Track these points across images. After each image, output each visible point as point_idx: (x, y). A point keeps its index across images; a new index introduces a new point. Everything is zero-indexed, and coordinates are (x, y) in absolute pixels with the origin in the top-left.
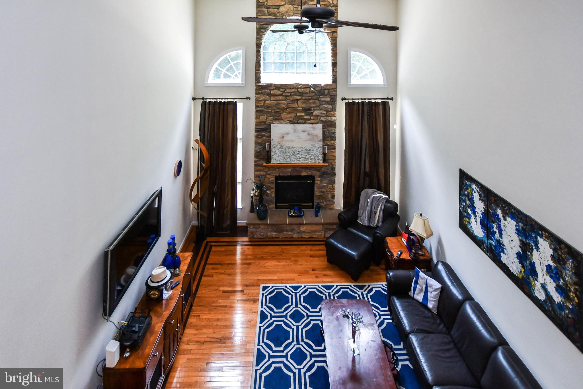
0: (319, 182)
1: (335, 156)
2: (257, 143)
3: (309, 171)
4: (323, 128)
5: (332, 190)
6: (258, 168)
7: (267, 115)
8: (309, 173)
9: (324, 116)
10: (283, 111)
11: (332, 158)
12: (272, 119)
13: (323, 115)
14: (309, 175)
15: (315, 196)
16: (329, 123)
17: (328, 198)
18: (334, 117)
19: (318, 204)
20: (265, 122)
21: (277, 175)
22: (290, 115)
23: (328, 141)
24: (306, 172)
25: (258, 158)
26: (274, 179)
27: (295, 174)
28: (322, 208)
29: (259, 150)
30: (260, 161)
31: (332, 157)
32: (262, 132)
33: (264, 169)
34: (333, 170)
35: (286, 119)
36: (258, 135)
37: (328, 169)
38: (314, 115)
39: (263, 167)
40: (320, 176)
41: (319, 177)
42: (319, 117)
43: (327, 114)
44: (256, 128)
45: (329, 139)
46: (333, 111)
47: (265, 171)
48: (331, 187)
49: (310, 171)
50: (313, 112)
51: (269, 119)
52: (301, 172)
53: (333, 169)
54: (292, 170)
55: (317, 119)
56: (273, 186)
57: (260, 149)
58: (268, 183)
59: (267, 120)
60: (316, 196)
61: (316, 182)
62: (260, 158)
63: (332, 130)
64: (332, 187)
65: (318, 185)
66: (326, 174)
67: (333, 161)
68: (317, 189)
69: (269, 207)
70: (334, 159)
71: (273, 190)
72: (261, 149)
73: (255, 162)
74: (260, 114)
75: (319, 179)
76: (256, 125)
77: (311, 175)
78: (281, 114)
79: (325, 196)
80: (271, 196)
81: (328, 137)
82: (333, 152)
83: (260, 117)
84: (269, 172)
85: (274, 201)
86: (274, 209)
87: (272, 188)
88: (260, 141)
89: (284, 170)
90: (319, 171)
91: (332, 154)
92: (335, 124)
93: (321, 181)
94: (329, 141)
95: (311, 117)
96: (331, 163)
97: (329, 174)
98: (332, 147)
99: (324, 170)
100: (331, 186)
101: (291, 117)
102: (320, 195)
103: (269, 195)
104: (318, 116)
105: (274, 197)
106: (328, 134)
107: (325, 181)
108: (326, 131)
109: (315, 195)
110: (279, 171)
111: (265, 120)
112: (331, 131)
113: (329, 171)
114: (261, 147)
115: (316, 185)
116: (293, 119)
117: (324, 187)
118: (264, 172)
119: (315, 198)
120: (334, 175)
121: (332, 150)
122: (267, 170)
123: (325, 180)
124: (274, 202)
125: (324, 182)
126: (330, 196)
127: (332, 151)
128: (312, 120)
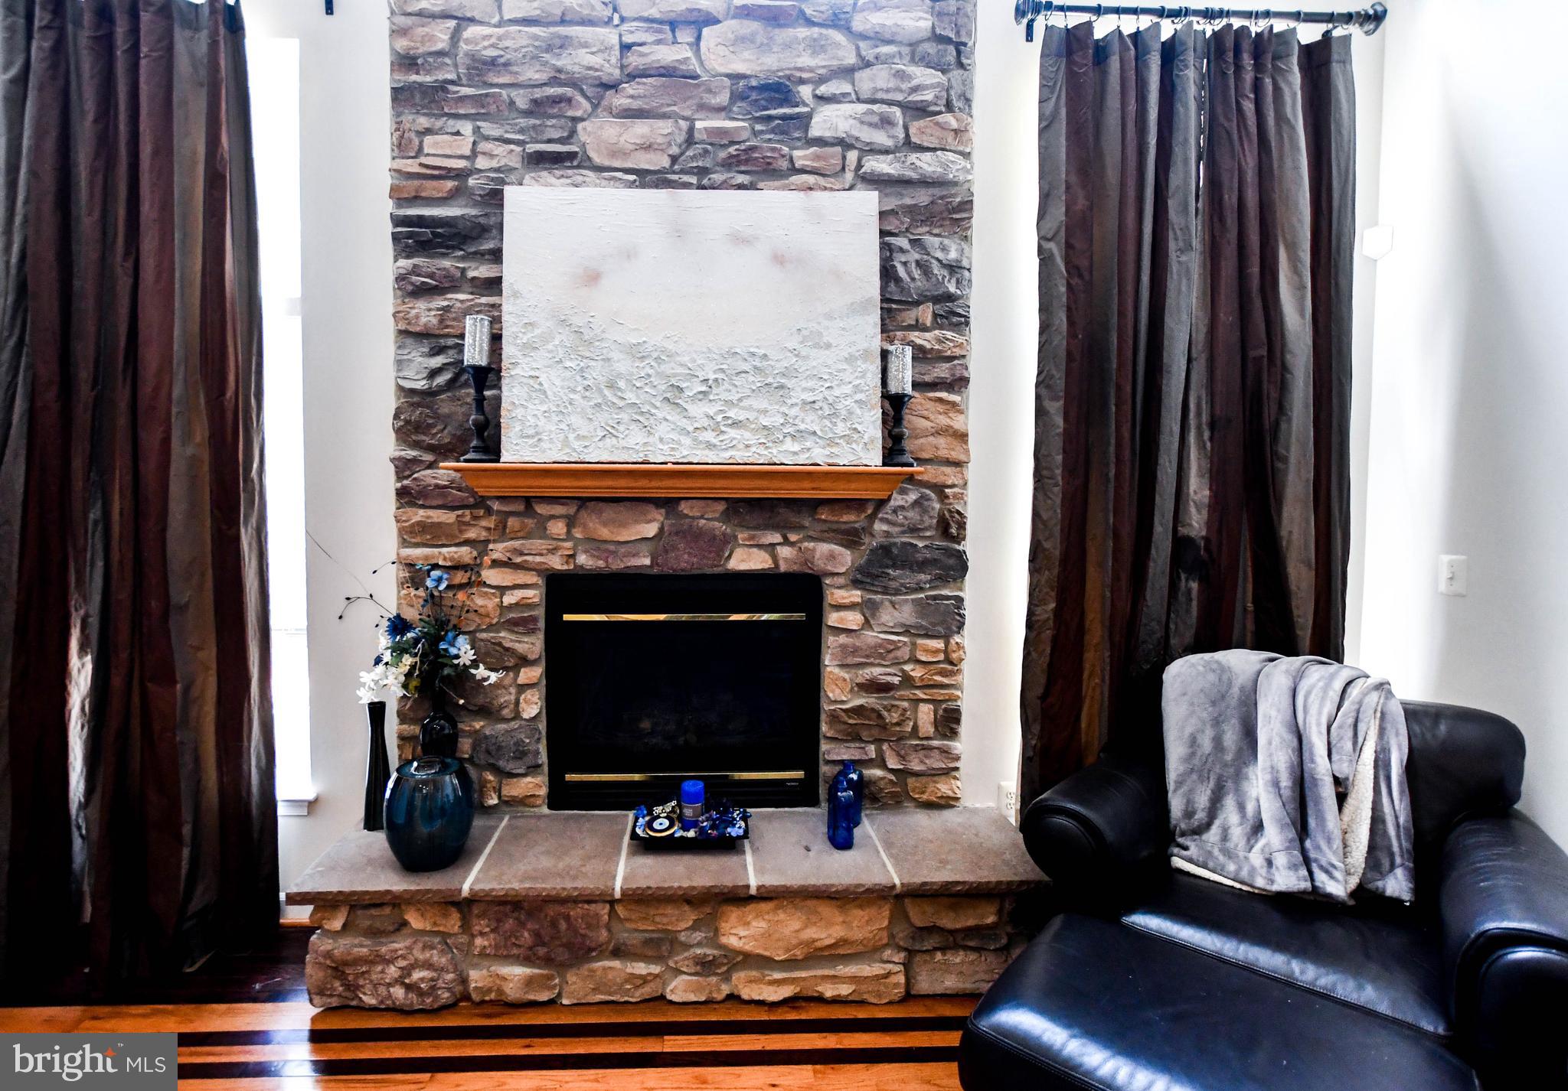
0: (853, 620)
1: (962, 437)
2: (408, 334)
3: (786, 542)
4: (883, 233)
5: (943, 673)
6: (420, 515)
7: (477, 130)
8: (785, 552)
9: (889, 143)
10: (595, 107)
11: (943, 453)
12: (515, 162)
13: (881, 138)
14: (783, 568)
15: (823, 717)
16: (922, 197)
17: (915, 728)
18: (961, 153)
19: (847, 765)
20: (461, 175)
21: (557, 563)
22: (641, 129)
23: (918, 327)
24: (760, 546)
25: (417, 445)
26: (535, 595)
27: (684, 560)
28: (875, 799)
29: (421, 385)
30: (431, 465)
31: (941, 441)
32: (444, 255)
33: (461, 524)
34: (954, 531)
35: (617, 164)
36: (415, 271)
37: (913, 530)
38: (815, 131)
39: (453, 508)
40: (862, 578)
41: (856, 583)
42: (852, 156)
43: (912, 131)
44: (398, 221)
45: (926, 313)
46: (949, 107)
47: (471, 534)
48: (937, 651)
49: (793, 537)
50: (809, 117)
51: (492, 156)
52: (725, 543)
53: (951, 527)
54: (661, 529)
55: (836, 161)
56: (533, 645)
57: (433, 373)
58: (491, 628)
59: (481, 163)
60: (834, 717)
61: (833, 619)
62: (427, 439)
63: (944, 249)
64: (946, 652)
65: (843, 639)
66: (902, 568)
67: (949, 475)
68: (842, 666)
69: (504, 792)
70: (955, 455)
71: (533, 674)
72: (441, 380)
73: (403, 467)
74: (423, 122)
75: (856, 595)
76: (399, 197)
77: (796, 568)
78: (580, 126)
79: (895, 717)
80: (517, 716)
81: (917, 303)
82: (954, 404)
83: (428, 140)
84: (498, 550)
85: (537, 753)
86: (545, 810)
87: (524, 661)
88: (425, 312)
89: (605, 533)
90: (850, 538)
91: (943, 420)
92: (967, 205)
93: (868, 610)
94: (925, 329)
95: (796, 153)
96: (940, 489)
97: (923, 566)
98: (942, 371)
99: (887, 534)
100: (939, 644)
101: (648, 147)
102: (858, 711)
103: (506, 712)
104: (844, 144)
105: (542, 726)
106: (917, 273)
107: (897, 613)
108: (902, 250)
109: (826, 707)
110: (569, 535)
111: (461, 164)
112: (939, 255)
113: (921, 544)
114: (437, 361)
115: (831, 643)
116: (666, 162)
117: (882, 653)
118: (467, 542)
119: (824, 728)
120: (956, 567)
121: (944, 395)
122: (488, 529)
123: (893, 604)
124: (543, 758)
125: (888, 616)
126: (925, 714)
127: (940, 400)
128: (803, 171)
